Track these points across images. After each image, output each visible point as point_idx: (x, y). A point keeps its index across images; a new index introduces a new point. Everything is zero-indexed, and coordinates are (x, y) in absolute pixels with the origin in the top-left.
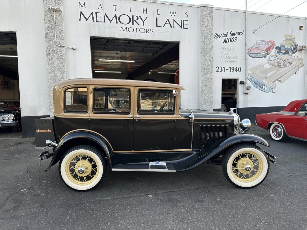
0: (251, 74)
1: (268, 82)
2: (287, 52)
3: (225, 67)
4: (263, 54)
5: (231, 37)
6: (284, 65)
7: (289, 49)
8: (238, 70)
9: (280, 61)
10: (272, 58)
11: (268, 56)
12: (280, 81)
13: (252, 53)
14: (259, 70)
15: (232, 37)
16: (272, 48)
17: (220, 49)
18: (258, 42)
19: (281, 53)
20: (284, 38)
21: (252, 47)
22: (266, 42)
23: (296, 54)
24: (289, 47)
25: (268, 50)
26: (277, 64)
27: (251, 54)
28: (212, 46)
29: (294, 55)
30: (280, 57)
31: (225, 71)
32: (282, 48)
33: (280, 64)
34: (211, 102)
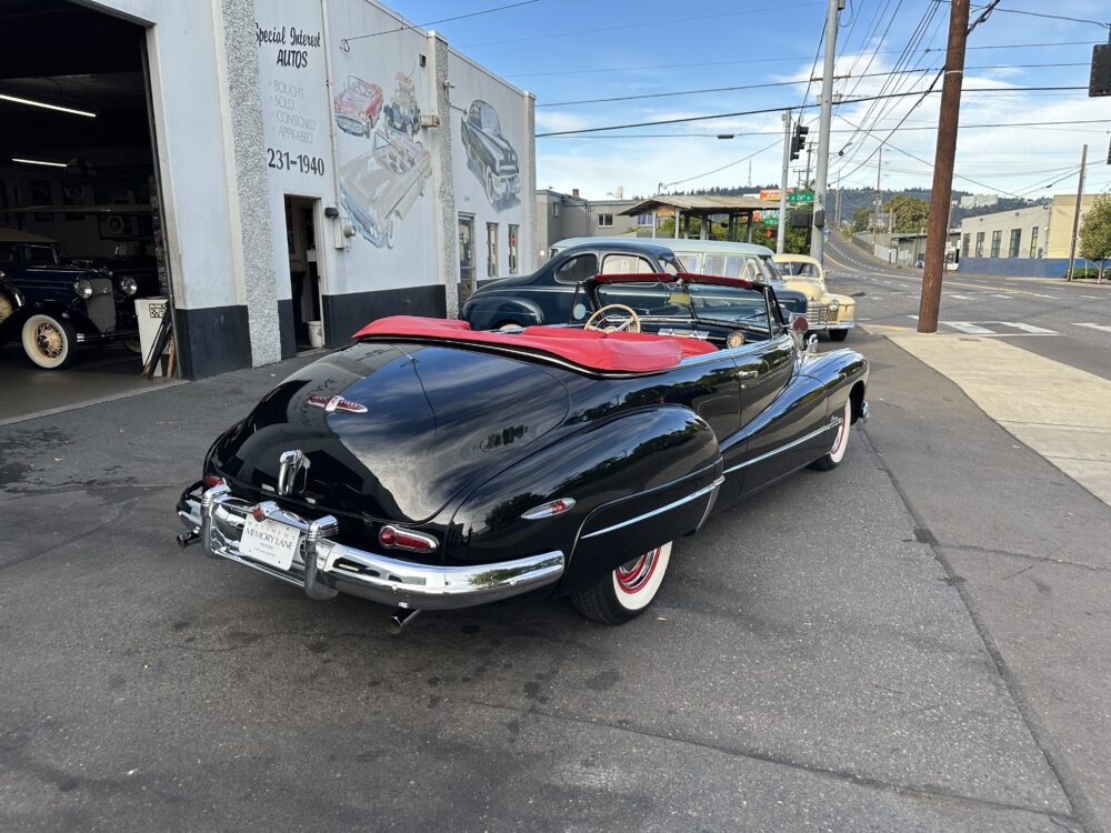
0: (346, 187)
1: (379, 217)
2: (403, 129)
3: (287, 154)
4: (364, 124)
5: (292, 48)
6: (401, 167)
7: (406, 118)
8: (316, 167)
9: (395, 153)
10: (381, 142)
11: (372, 131)
12: (398, 213)
13: (343, 117)
14: (359, 176)
15: (297, 48)
16: (378, 106)
17: (270, 83)
18: (352, 81)
19: (395, 127)
20: (397, 81)
21: (341, 96)
22: (366, 85)
23: (419, 137)
24: (406, 114)
25: (371, 112)
26: (389, 161)
27: (341, 120)
28: (256, 71)
29: (417, 138)
30: (393, 140)
31: (288, 168)
32: (395, 112)
33: (395, 160)
34: (272, 279)
